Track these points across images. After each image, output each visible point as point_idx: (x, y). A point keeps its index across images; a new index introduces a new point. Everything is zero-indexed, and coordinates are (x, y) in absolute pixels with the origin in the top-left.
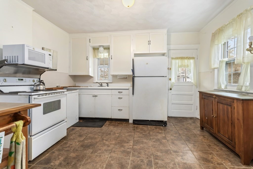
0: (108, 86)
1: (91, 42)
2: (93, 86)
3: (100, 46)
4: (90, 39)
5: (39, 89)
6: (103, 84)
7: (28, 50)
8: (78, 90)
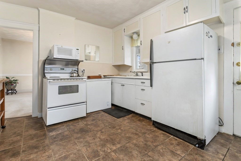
0: (142, 75)
1: (125, 32)
2: (131, 76)
3: (133, 33)
4: (124, 29)
5: (73, 76)
6: (138, 73)
7: (57, 48)
8: (111, 79)
